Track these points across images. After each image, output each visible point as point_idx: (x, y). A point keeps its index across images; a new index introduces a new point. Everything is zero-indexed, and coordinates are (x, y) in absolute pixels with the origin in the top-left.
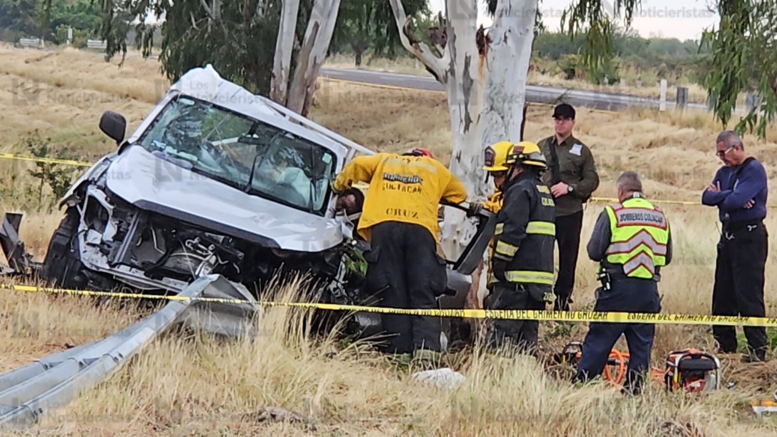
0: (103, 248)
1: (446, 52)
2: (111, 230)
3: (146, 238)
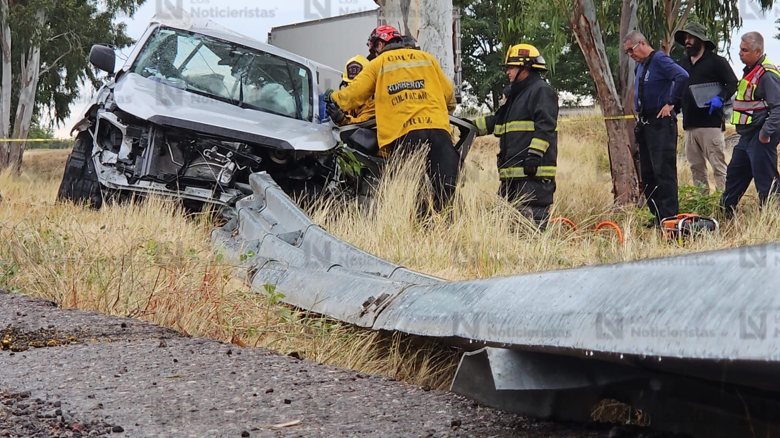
0: (120, 166)
2: (126, 149)
3: (162, 152)
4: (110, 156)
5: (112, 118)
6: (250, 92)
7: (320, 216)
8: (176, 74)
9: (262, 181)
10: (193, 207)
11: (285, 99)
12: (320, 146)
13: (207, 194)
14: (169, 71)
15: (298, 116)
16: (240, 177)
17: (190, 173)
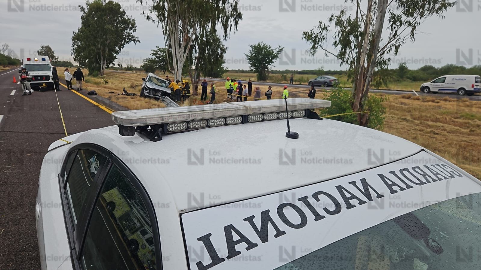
0: (148, 93)
1: (174, 71)
2: (148, 91)
3: (153, 92)
4: (146, 92)
5: (146, 87)
10: (156, 98)
11: (165, 85)
13: (158, 97)
16: (162, 95)
17: (156, 94)
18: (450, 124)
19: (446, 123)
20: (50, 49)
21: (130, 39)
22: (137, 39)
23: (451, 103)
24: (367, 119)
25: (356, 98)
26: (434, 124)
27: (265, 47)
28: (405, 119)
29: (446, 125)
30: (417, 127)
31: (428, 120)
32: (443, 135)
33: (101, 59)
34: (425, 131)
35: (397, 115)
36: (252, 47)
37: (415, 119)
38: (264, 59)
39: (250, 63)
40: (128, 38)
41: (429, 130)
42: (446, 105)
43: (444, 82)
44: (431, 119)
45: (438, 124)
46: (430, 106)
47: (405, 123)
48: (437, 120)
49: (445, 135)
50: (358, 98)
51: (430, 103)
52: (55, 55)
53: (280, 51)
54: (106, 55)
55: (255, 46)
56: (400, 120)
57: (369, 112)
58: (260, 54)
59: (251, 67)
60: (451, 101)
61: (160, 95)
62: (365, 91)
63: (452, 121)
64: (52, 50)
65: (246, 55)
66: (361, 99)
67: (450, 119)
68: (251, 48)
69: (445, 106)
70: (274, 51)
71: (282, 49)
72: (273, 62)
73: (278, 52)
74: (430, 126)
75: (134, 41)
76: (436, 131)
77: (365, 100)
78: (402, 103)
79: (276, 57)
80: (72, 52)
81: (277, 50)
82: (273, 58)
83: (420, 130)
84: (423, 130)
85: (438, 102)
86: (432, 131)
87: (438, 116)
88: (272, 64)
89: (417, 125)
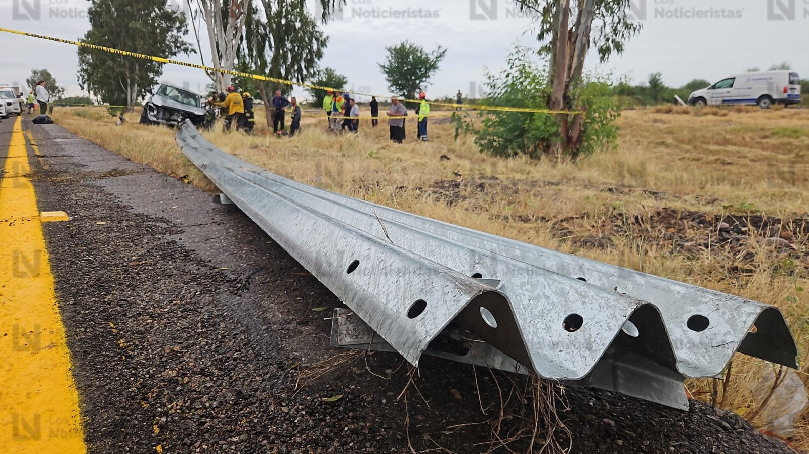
0: (154, 116)
1: (215, 76)
2: (156, 112)
3: (164, 113)
4: (152, 114)
5: (152, 105)
6: (185, 100)
7: (201, 131)
8: (168, 95)
9: (188, 120)
10: (172, 126)
11: (193, 102)
12: (201, 113)
13: (176, 123)
14: (166, 95)
15: (196, 106)
16: (183, 120)
17: (172, 118)
18: (751, 147)
19: (746, 146)
20: (49, 75)
21: (178, 48)
22: (190, 48)
23: (749, 114)
24: (580, 130)
25: (555, 83)
26: (722, 148)
27: (414, 51)
28: (663, 144)
29: (747, 150)
30: (687, 155)
31: (708, 143)
32: (743, 166)
33: (127, 83)
34: (705, 160)
35: (646, 137)
36: (390, 50)
37: (682, 142)
38: (412, 72)
39: (388, 80)
40: (176, 47)
41: (712, 158)
42: (741, 118)
43: (731, 86)
44: (715, 140)
45: (730, 148)
46: (710, 121)
47: (662, 149)
48: (726, 142)
49: (747, 165)
50: (560, 84)
51: (710, 117)
52: (57, 85)
53: (440, 56)
54: (136, 77)
55: (395, 49)
56: (652, 145)
57: (585, 113)
58: (406, 63)
59: (392, 86)
60: (750, 112)
61: (179, 120)
62: (575, 69)
63: (758, 143)
64: (53, 76)
65: (381, 66)
66: (567, 86)
67: (752, 139)
68: (388, 53)
69: (740, 120)
70: (429, 56)
71: (443, 52)
72: (429, 77)
73: (437, 57)
74: (713, 153)
75: (186, 50)
76: (726, 159)
77: (575, 86)
78: (655, 121)
79: (433, 67)
80: (79, 75)
81: (435, 54)
82: (428, 69)
83: (694, 159)
84: (699, 159)
85: (725, 115)
86: (719, 159)
87: (728, 136)
88: (428, 80)
89: (687, 151)
